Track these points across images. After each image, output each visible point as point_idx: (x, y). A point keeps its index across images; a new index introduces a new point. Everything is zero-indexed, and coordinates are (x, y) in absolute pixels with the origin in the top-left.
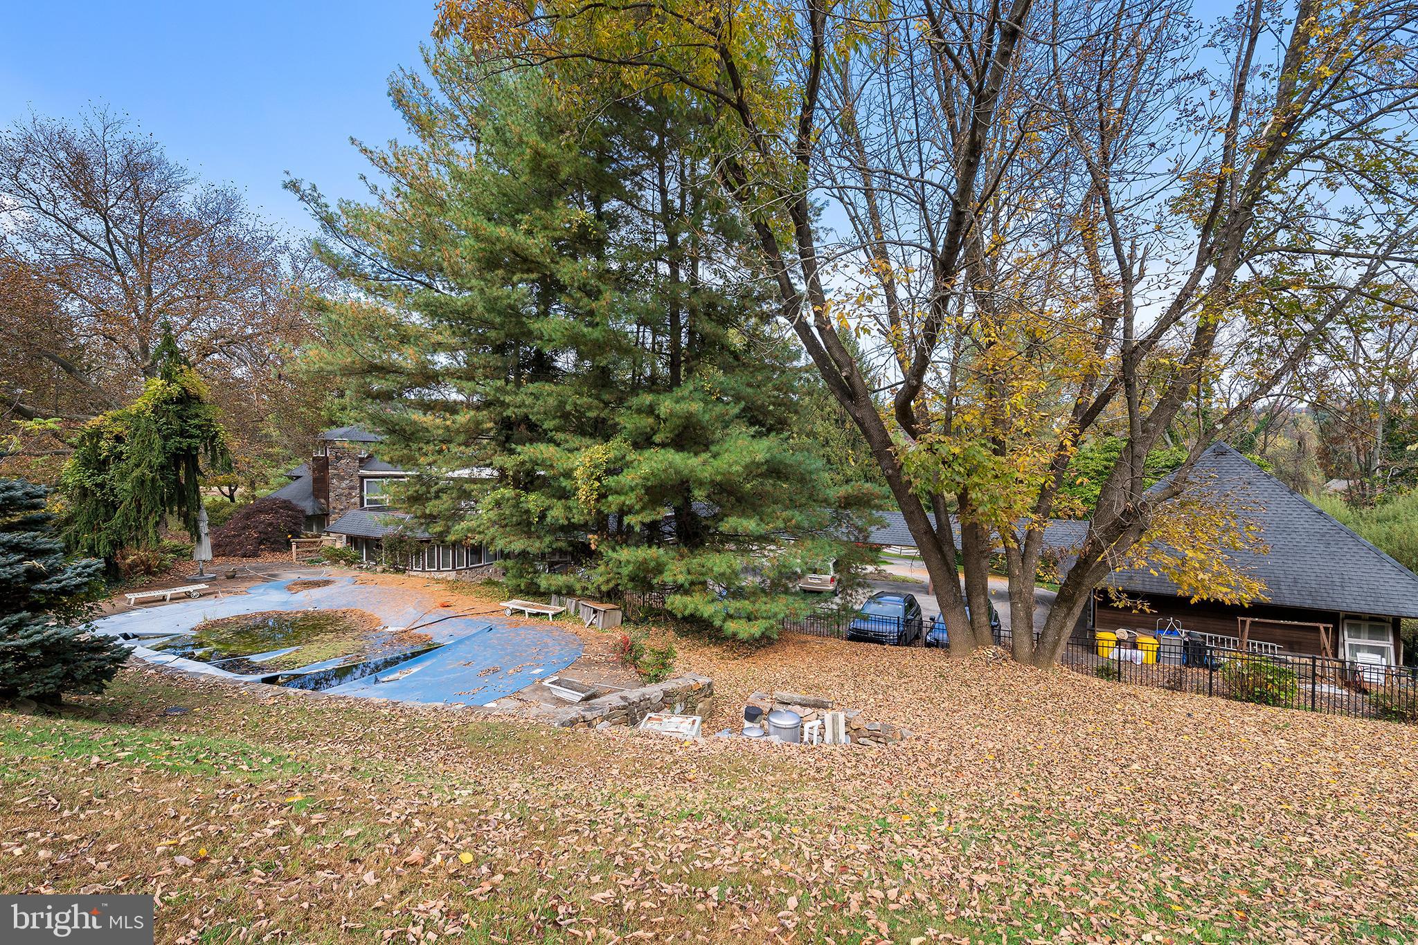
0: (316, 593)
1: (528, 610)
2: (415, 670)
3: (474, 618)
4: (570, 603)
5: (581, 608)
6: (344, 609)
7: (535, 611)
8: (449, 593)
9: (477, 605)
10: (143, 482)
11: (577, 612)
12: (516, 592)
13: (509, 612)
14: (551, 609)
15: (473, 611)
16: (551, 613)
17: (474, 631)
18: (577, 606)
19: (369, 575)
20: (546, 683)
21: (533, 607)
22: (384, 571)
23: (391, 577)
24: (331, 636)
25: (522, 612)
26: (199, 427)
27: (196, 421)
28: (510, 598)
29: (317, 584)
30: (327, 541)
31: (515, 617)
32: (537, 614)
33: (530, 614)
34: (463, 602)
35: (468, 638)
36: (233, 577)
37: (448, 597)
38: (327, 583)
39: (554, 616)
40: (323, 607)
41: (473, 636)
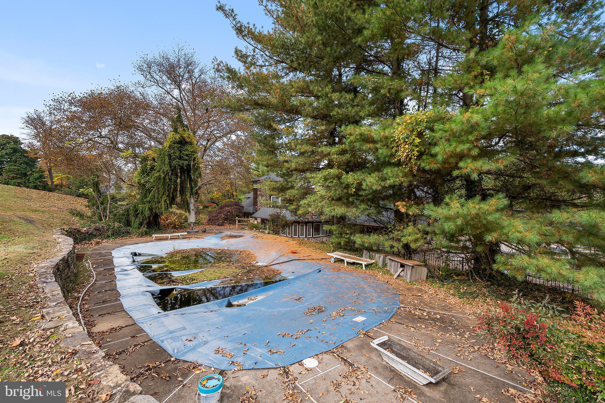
0: (233, 240)
1: (346, 260)
2: (260, 298)
3: (310, 262)
4: (379, 258)
5: (388, 261)
6: (242, 250)
7: (352, 261)
8: (298, 246)
9: (313, 254)
10: (160, 179)
11: (385, 265)
12: (338, 247)
13: (333, 260)
14: (364, 261)
15: (310, 258)
16: (364, 263)
17: (309, 271)
18: (384, 260)
19: (262, 235)
20: (374, 344)
21: (350, 258)
22: (269, 233)
23: (271, 236)
24: (226, 264)
25: (342, 261)
26: (187, 155)
27: (186, 152)
28: (333, 251)
29: (235, 237)
30: (251, 220)
31: (338, 264)
32: (354, 264)
33: (348, 263)
34: (305, 251)
35: (304, 276)
36: (205, 232)
37: (296, 248)
38: (241, 236)
39: (366, 266)
40: (232, 248)
41: (309, 274)
